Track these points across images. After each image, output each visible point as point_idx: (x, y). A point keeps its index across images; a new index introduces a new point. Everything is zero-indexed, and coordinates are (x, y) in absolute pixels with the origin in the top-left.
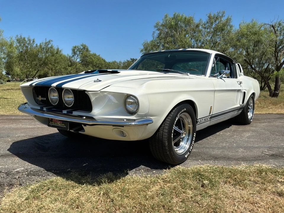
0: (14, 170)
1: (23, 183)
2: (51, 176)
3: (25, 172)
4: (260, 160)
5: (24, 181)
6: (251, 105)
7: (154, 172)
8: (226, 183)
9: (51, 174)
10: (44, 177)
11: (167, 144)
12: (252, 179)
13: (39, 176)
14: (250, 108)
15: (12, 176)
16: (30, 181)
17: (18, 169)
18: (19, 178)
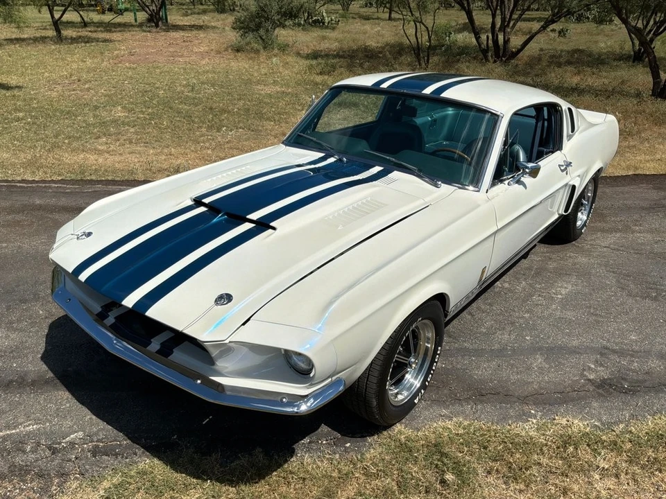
0: (64, 439)
1: (87, 471)
2: (140, 457)
3: (87, 444)
4: (573, 400)
5: (87, 467)
6: (589, 197)
7: (348, 445)
8: (489, 473)
9: (140, 451)
10: (126, 458)
11: (375, 403)
12: (544, 461)
13: (116, 455)
14: (586, 205)
15: (63, 455)
16: (101, 467)
17: (72, 436)
18: (76, 458)
